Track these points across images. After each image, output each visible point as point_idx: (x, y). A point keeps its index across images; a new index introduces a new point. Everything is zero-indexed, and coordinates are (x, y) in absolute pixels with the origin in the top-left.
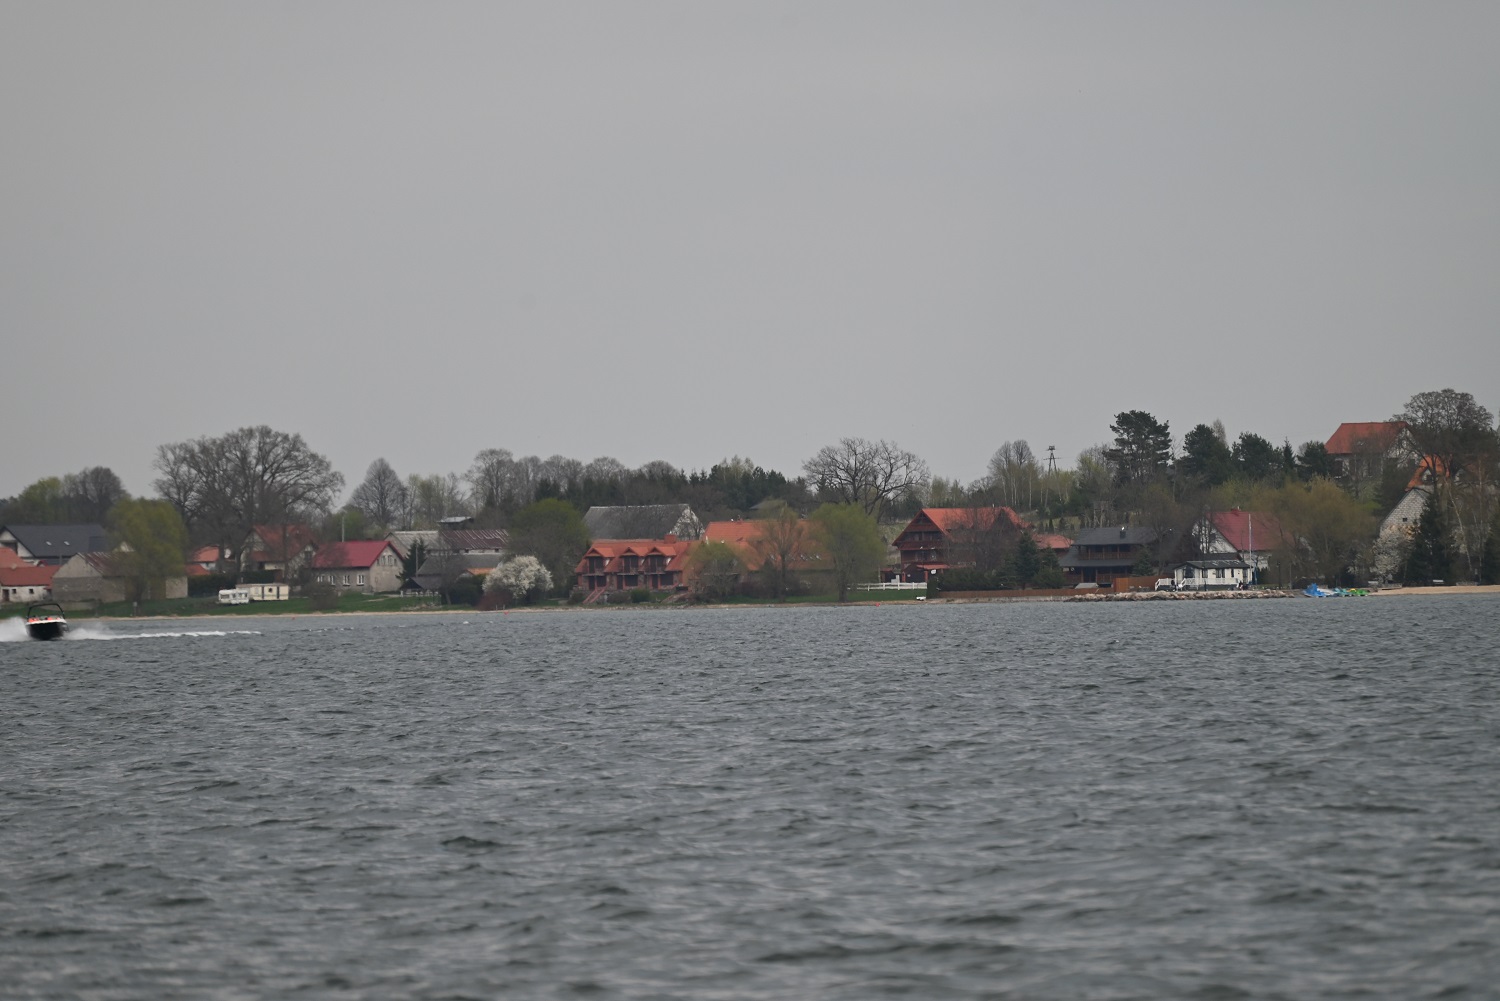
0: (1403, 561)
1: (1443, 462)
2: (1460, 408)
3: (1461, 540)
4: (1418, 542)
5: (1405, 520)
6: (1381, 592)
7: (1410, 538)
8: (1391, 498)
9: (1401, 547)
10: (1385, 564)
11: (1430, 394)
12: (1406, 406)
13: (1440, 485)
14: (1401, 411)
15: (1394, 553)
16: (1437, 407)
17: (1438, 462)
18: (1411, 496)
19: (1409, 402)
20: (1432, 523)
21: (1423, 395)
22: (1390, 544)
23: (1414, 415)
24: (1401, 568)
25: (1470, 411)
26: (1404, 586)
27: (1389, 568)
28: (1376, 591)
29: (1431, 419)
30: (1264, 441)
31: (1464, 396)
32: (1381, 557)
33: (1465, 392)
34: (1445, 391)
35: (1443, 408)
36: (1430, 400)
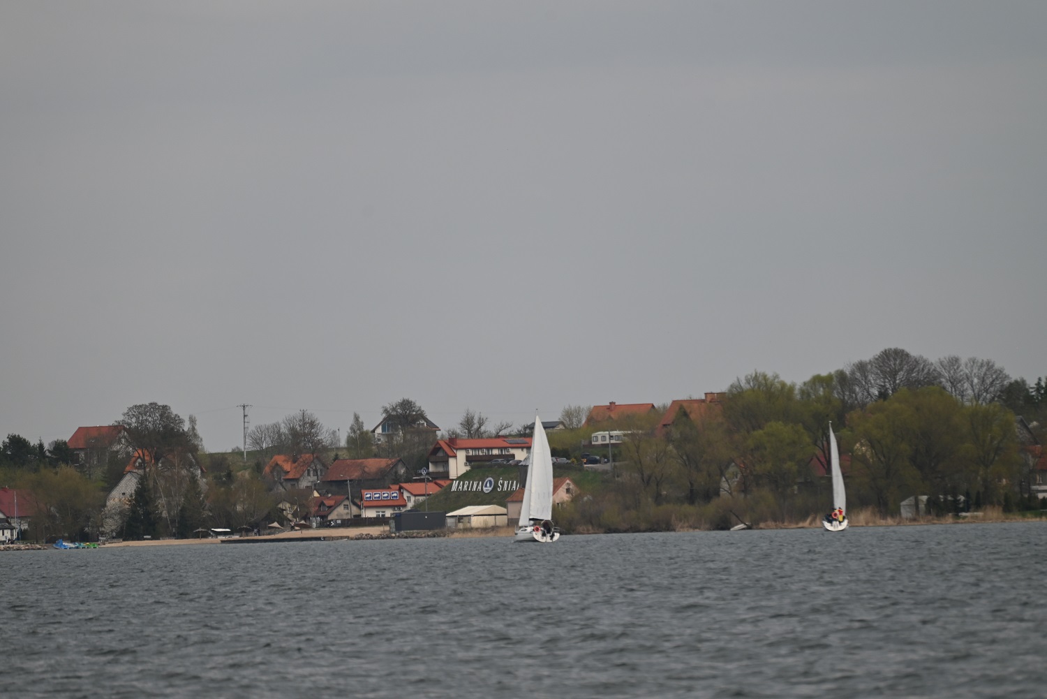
0: (123, 523)
1: (150, 453)
2: (161, 416)
3: (163, 507)
4: (133, 510)
5: (124, 494)
6: (107, 545)
7: (127, 506)
8: (114, 478)
9: (121, 513)
10: (111, 525)
11: (141, 406)
12: (124, 415)
13: (148, 470)
14: (121, 418)
15: (116, 518)
16: (145, 415)
17: (146, 453)
18: (128, 477)
19: (126, 411)
20: (143, 496)
21: (136, 406)
22: (113, 511)
23: (130, 421)
24: (122, 528)
25: (168, 418)
26: (124, 540)
27: (113, 527)
28: (104, 544)
29: (142, 424)
30: (25, 440)
31: (165, 407)
32: (107, 520)
33: (165, 404)
34: (151, 404)
35: (150, 416)
36: (141, 410)
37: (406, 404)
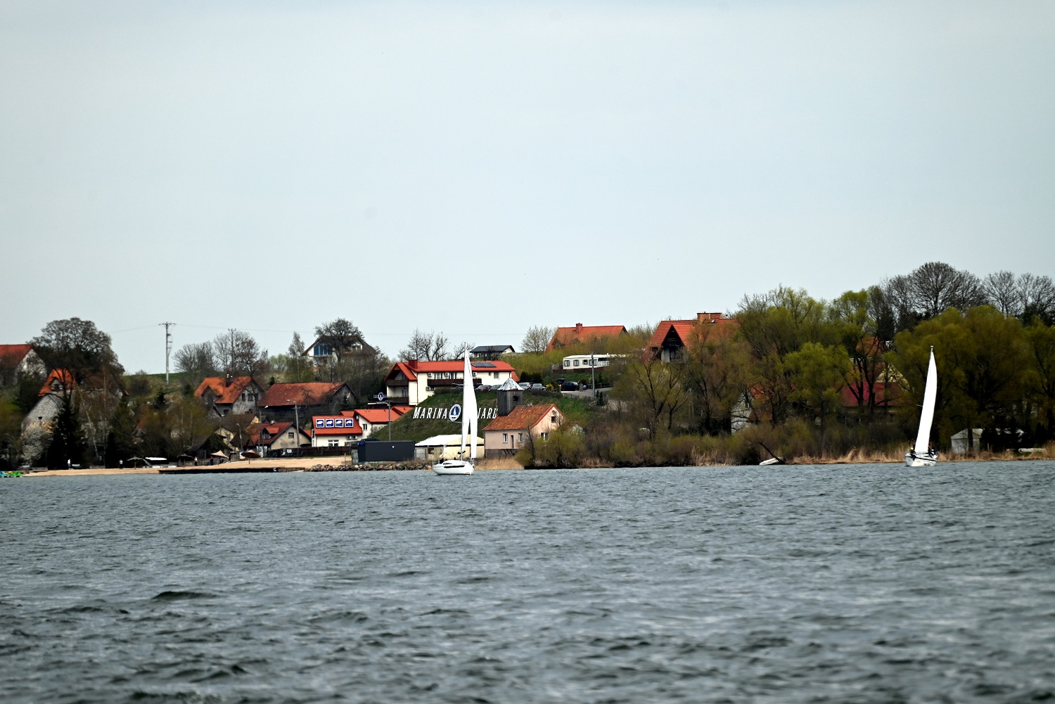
0: (45, 449)
1: (71, 374)
2: (84, 332)
4: (56, 433)
5: (40, 418)
6: (32, 474)
7: (49, 431)
8: (28, 401)
9: (43, 439)
10: (30, 452)
11: (62, 322)
12: (43, 330)
13: (69, 391)
14: (39, 334)
15: (38, 444)
16: (66, 331)
17: (67, 374)
18: (45, 400)
19: (45, 327)
20: (67, 420)
21: (56, 322)
22: (34, 437)
23: (49, 338)
24: (43, 455)
25: (91, 334)
26: (49, 469)
27: (34, 455)
28: (28, 473)
29: (62, 341)
31: (88, 323)
32: (27, 446)
33: (88, 320)
34: (73, 319)
35: (71, 333)
36: (62, 326)
37: (342, 325)
